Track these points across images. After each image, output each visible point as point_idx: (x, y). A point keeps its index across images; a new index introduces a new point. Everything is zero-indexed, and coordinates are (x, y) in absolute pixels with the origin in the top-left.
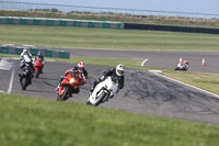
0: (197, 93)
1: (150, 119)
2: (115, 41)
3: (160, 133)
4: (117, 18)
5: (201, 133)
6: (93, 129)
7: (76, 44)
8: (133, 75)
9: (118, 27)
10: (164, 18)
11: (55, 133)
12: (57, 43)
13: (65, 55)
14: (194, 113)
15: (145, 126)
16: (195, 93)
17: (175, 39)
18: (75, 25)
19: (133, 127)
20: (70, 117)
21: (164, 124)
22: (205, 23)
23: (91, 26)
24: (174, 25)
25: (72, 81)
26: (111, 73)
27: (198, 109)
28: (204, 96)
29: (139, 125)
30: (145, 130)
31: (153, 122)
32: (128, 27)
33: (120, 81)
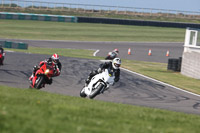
0: (145, 81)
1: (103, 105)
2: (70, 33)
3: (111, 117)
4: (72, 12)
5: (149, 117)
6: (50, 113)
7: (34, 36)
8: (85, 64)
9: (72, 20)
10: (114, 12)
11: (15, 117)
12: (16, 35)
13: (24, 46)
14: (142, 98)
15: (98, 111)
16: (142, 81)
17: (123, 31)
18: (33, 18)
19: (86, 112)
20: (28, 103)
21: (115, 109)
22: (151, 17)
23: (47, 19)
24: (123, 19)
25: (47, 71)
26: (107, 66)
27: (146, 95)
28: (150, 83)
29: (93, 110)
30: (98, 114)
31: (104, 108)
32: (81, 20)
33: (116, 73)
